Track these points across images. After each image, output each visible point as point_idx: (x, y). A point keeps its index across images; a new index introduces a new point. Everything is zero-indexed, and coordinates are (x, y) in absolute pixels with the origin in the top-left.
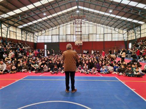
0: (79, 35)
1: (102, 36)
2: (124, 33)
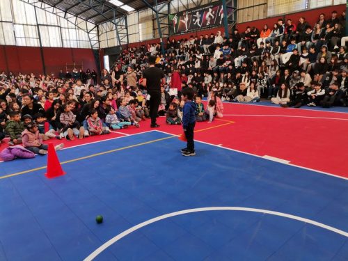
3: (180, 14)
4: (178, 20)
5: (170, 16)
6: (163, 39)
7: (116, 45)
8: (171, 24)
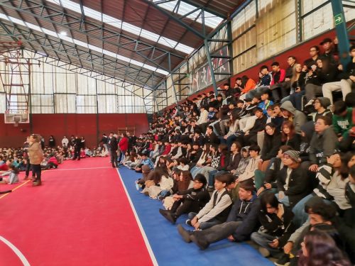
1: (92, 101)
2: (145, 94)
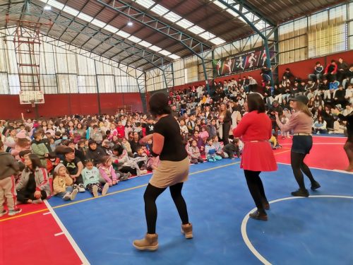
0: (27, 75)
1: (92, 81)
2: (138, 75)
3: (224, 60)
4: (222, 65)
5: (214, 62)
6: (209, 81)
7: (162, 88)
8: (215, 68)
